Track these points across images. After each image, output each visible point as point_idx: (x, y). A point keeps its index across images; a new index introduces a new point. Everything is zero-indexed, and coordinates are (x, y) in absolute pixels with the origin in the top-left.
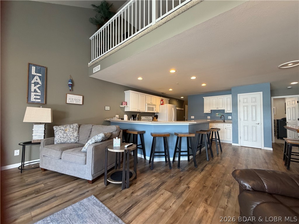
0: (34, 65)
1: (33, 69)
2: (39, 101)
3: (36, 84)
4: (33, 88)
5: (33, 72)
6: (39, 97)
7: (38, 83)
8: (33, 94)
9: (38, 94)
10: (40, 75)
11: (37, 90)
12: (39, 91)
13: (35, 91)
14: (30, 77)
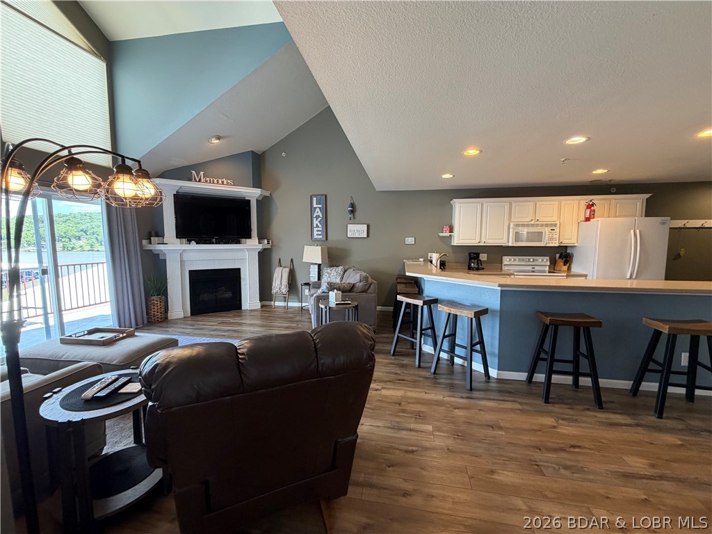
0: (316, 196)
1: (315, 199)
2: (321, 237)
3: (317, 217)
4: (316, 222)
5: (315, 205)
6: (320, 233)
7: (319, 216)
8: (315, 229)
9: (319, 229)
10: (320, 206)
11: (319, 224)
12: (320, 226)
13: (317, 226)
14: (312, 210)
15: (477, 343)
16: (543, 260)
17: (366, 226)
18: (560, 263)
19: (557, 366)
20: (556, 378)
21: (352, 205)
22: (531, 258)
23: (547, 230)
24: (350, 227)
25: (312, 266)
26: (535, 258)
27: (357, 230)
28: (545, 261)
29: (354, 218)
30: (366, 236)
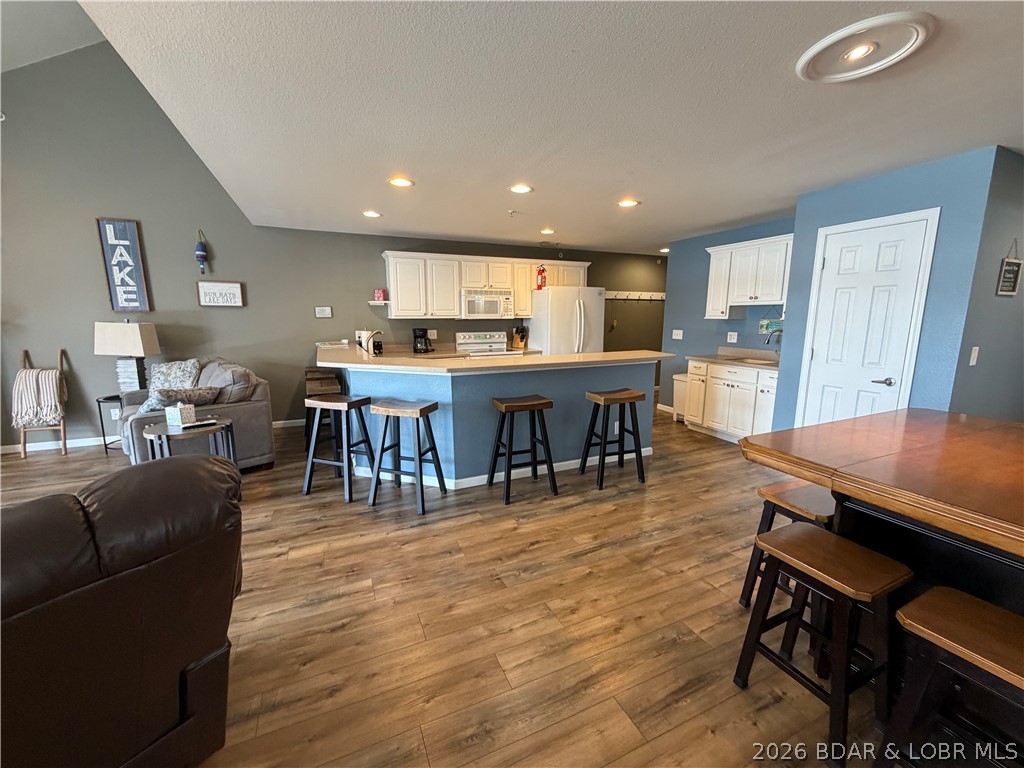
0: (111, 221)
1: (109, 229)
2: (137, 304)
3: (122, 265)
4: (118, 276)
5: (111, 240)
6: (134, 296)
7: (126, 264)
8: (120, 290)
9: (130, 289)
10: (127, 243)
11: (127, 279)
12: (131, 282)
13: (124, 283)
14: (106, 251)
15: (428, 451)
16: (500, 336)
17: (239, 285)
18: (517, 338)
19: (516, 460)
20: (515, 473)
21: (204, 247)
22: (488, 334)
23: (502, 298)
24: (204, 287)
25: (120, 362)
26: (492, 333)
27: (218, 293)
28: (501, 337)
29: (211, 270)
30: (240, 304)
